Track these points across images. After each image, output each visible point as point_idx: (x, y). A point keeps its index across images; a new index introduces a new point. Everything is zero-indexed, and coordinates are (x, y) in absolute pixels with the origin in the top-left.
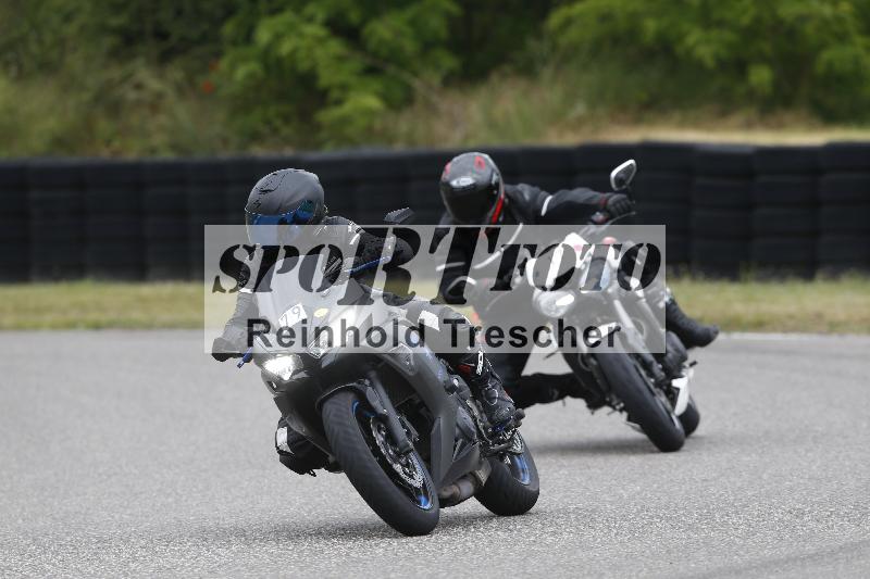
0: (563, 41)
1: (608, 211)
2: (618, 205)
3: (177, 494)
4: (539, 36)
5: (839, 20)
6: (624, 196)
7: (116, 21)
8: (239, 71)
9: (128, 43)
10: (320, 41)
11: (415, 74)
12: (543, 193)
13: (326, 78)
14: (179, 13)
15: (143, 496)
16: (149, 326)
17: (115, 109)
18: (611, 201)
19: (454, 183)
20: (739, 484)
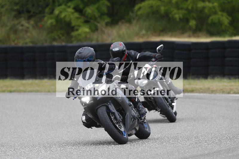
0: (139, 13)
1: (156, 58)
2: (159, 57)
3: (33, 137)
4: (133, 12)
5: (214, 7)
6: (160, 54)
7: (15, 8)
8: (49, 21)
9: (19, 14)
10: (72, 13)
11: (98, 22)
12: (137, 53)
13: (74, 23)
14: (33, 5)
15: (23, 138)
16: (25, 92)
17: (15, 32)
18: (156, 56)
19: (114, 50)
20: (187, 135)
